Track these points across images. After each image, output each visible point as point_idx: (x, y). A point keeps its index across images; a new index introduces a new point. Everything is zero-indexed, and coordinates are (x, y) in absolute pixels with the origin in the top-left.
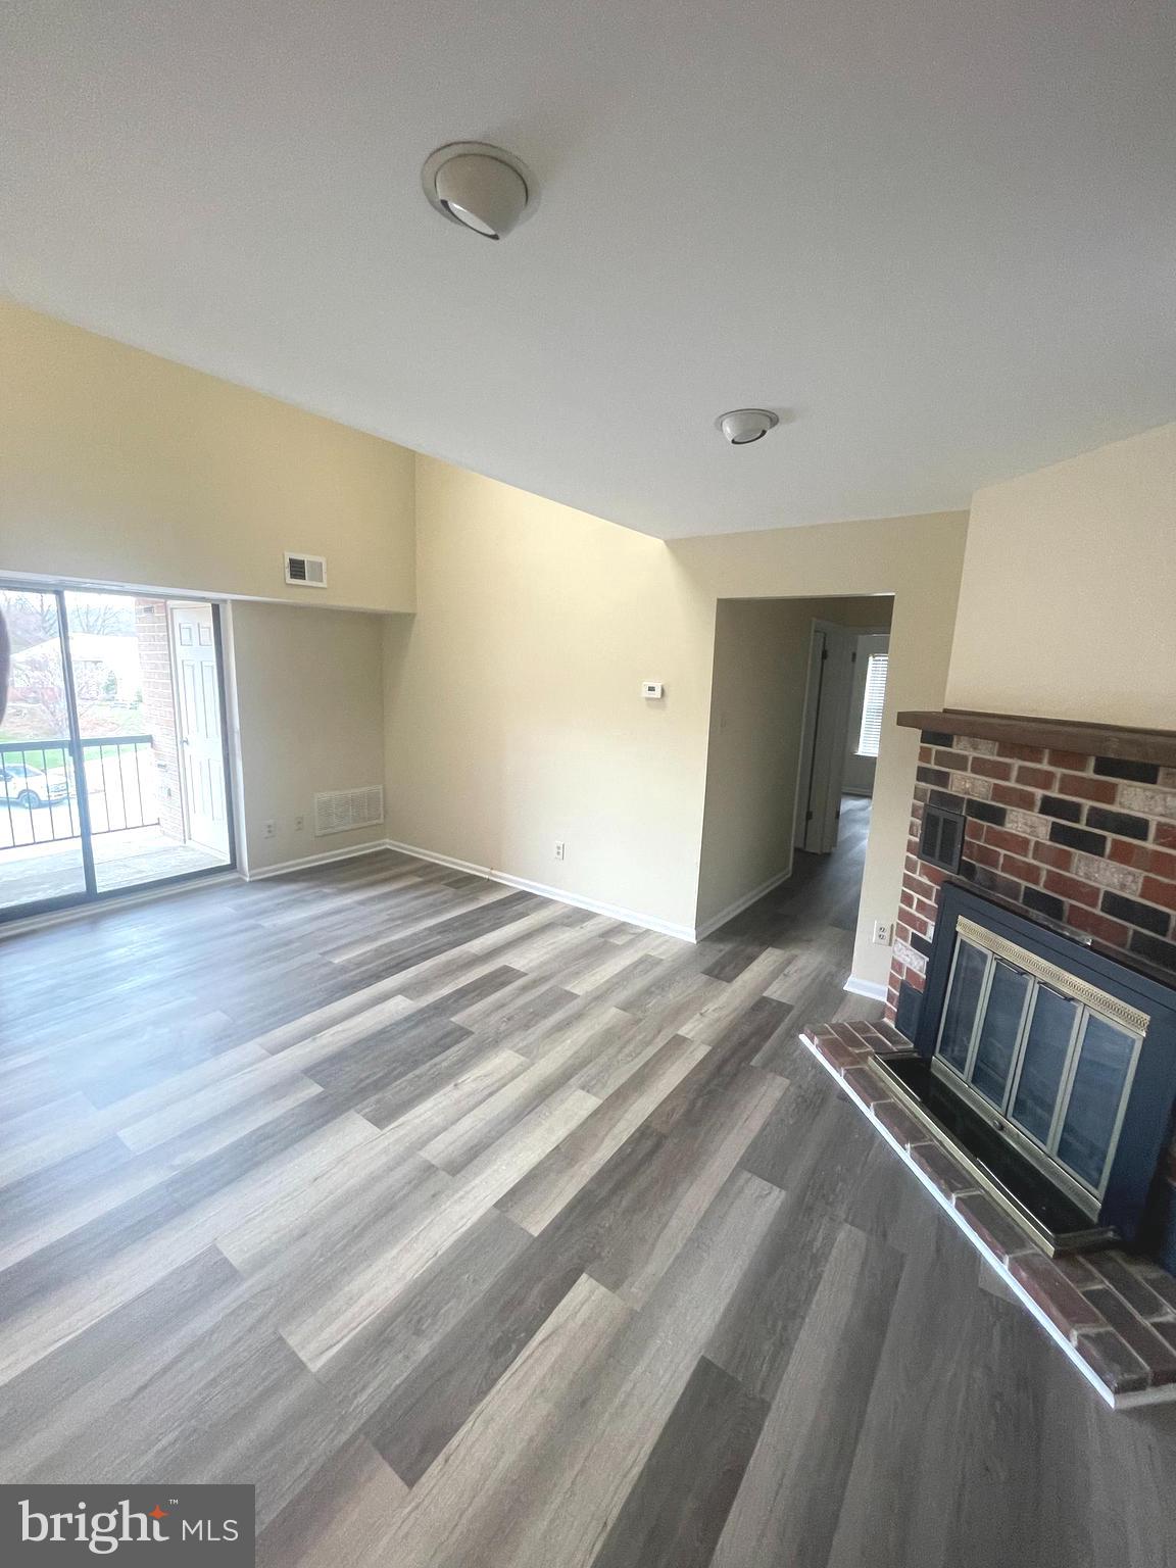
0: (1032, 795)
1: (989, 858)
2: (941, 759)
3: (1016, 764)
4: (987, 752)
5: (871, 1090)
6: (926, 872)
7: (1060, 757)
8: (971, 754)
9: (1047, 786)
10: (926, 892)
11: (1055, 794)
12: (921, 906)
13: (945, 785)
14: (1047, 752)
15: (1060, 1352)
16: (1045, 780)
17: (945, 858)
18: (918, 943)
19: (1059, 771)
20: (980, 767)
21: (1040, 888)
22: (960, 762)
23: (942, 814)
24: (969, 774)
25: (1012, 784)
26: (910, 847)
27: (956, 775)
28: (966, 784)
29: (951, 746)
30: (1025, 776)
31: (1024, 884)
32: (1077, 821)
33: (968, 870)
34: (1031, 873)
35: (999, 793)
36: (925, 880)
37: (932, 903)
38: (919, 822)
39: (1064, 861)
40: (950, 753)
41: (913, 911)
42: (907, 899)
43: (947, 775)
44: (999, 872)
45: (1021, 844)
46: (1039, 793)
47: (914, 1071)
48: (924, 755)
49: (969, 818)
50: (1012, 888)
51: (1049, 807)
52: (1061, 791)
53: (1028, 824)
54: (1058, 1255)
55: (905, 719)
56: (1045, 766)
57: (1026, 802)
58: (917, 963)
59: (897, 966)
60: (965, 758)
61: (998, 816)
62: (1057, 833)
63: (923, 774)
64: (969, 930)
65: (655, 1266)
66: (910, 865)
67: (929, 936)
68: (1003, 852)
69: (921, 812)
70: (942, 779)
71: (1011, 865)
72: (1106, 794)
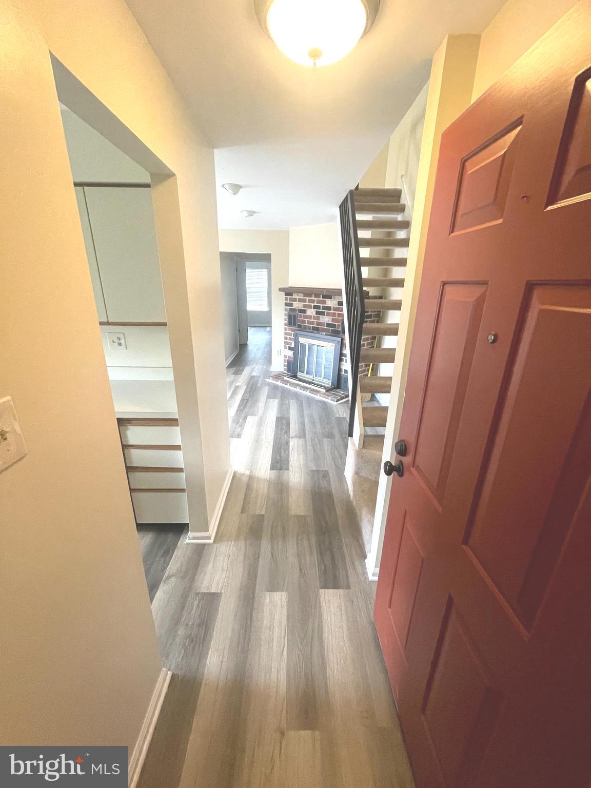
0: (311, 305)
1: (304, 322)
2: (291, 300)
3: (307, 298)
4: (301, 296)
5: (286, 382)
6: (290, 329)
7: (317, 296)
8: (297, 297)
9: (314, 303)
10: (290, 334)
11: (316, 304)
12: (290, 339)
13: (292, 306)
14: (313, 295)
15: (328, 402)
16: (313, 301)
17: (295, 325)
18: (290, 349)
19: (316, 299)
20: (300, 300)
21: (315, 326)
22: (295, 300)
23: (292, 314)
24: (298, 302)
25: (307, 303)
26: (285, 324)
27: (294, 303)
28: (297, 305)
29: (292, 296)
30: (310, 301)
31: (312, 326)
32: (320, 309)
33: (300, 326)
34: (312, 323)
35: (305, 306)
36: (290, 332)
37: (292, 337)
38: (287, 317)
39: (318, 318)
40: (292, 298)
41: (288, 341)
42: (286, 338)
43: (292, 303)
44: (307, 325)
45: (310, 317)
46: (313, 304)
47: (295, 376)
48: (286, 299)
49: (299, 313)
50: (309, 328)
51: (315, 307)
52: (317, 303)
53: (311, 312)
54: (326, 392)
55: (280, 290)
56: (313, 298)
57: (310, 307)
58: (291, 353)
59: (285, 356)
60: (296, 299)
61: (304, 311)
62: (317, 313)
63: (286, 304)
64: (302, 340)
65: (260, 412)
66: (286, 329)
67: (293, 345)
68: (307, 320)
69: (287, 315)
70: (291, 305)
71: (309, 322)
72: (324, 302)
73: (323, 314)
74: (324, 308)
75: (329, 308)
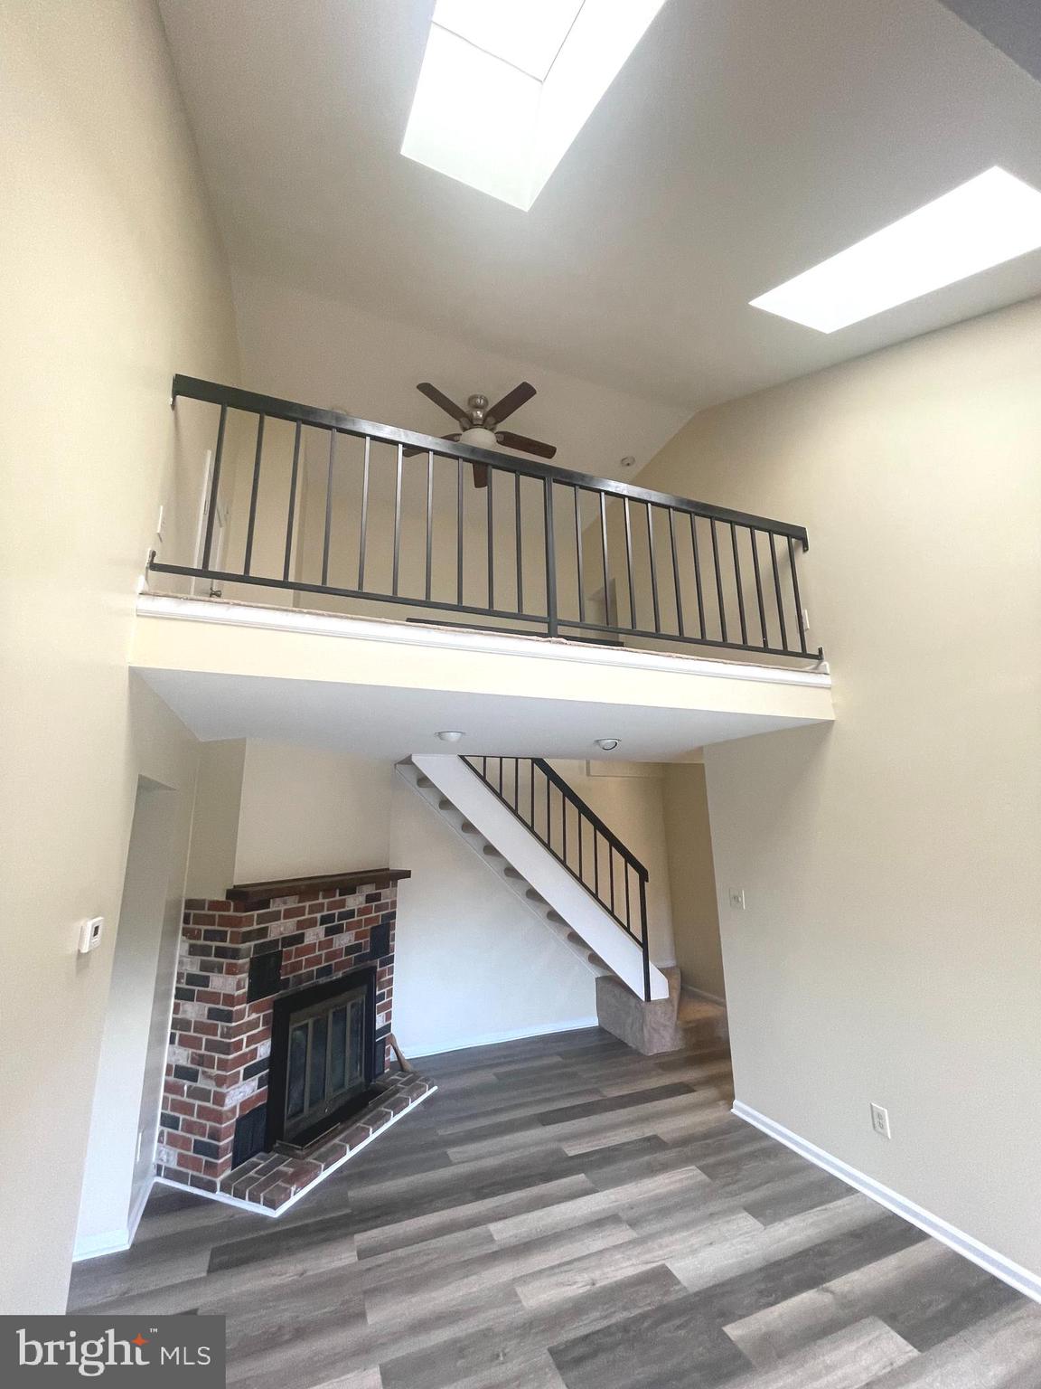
0: (316, 918)
1: (298, 966)
3: (307, 905)
4: (292, 902)
8: (283, 908)
9: (321, 911)
11: (325, 913)
12: (249, 1040)
13: (266, 935)
14: (321, 893)
16: (320, 907)
18: (251, 1071)
19: (326, 901)
20: (289, 914)
21: (322, 965)
22: (275, 917)
24: (282, 921)
25: (306, 916)
27: (271, 925)
28: (279, 929)
29: (268, 907)
31: (315, 968)
32: (333, 921)
33: (285, 984)
34: (317, 960)
35: (298, 925)
36: (252, 1016)
37: (259, 1028)
38: (244, 975)
39: (330, 944)
40: (270, 912)
41: (241, 1051)
43: (266, 928)
44: (302, 971)
46: (318, 916)
48: (249, 921)
49: (284, 949)
51: (324, 920)
52: (327, 910)
53: (314, 935)
56: (320, 901)
57: (314, 923)
60: (280, 912)
61: (302, 938)
62: (327, 932)
63: (248, 936)
66: (239, 1015)
67: (260, 1055)
68: (303, 958)
71: (310, 963)
72: (343, 904)
73: (338, 930)
74: (343, 916)
75: (351, 914)
